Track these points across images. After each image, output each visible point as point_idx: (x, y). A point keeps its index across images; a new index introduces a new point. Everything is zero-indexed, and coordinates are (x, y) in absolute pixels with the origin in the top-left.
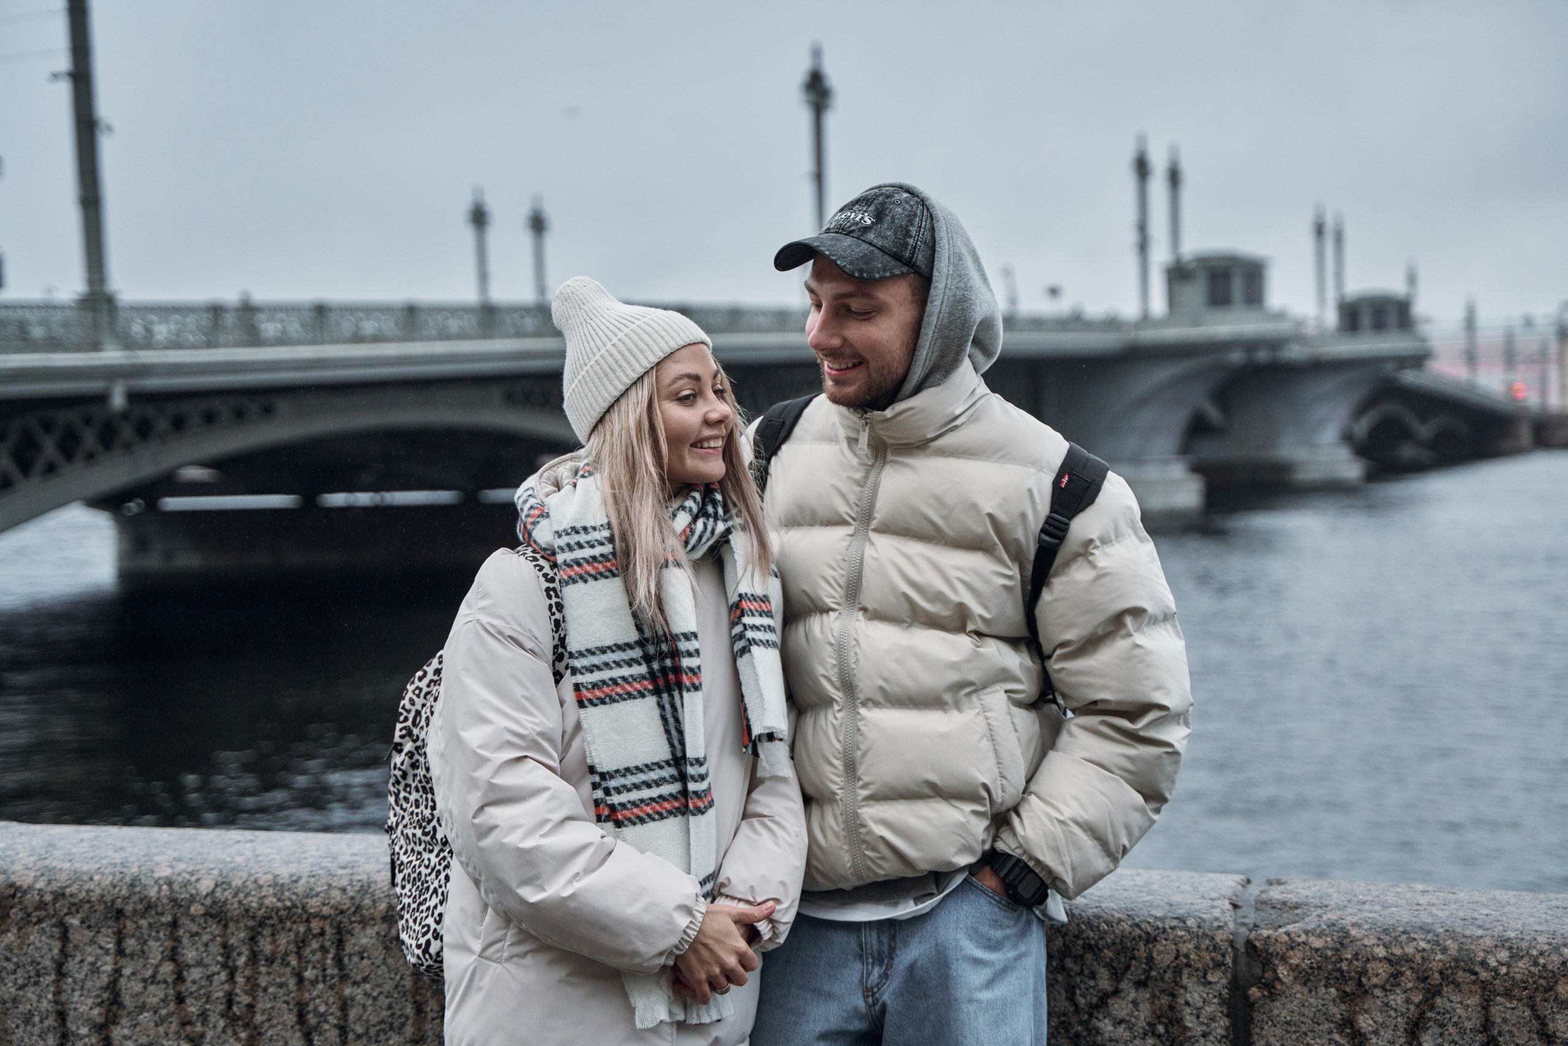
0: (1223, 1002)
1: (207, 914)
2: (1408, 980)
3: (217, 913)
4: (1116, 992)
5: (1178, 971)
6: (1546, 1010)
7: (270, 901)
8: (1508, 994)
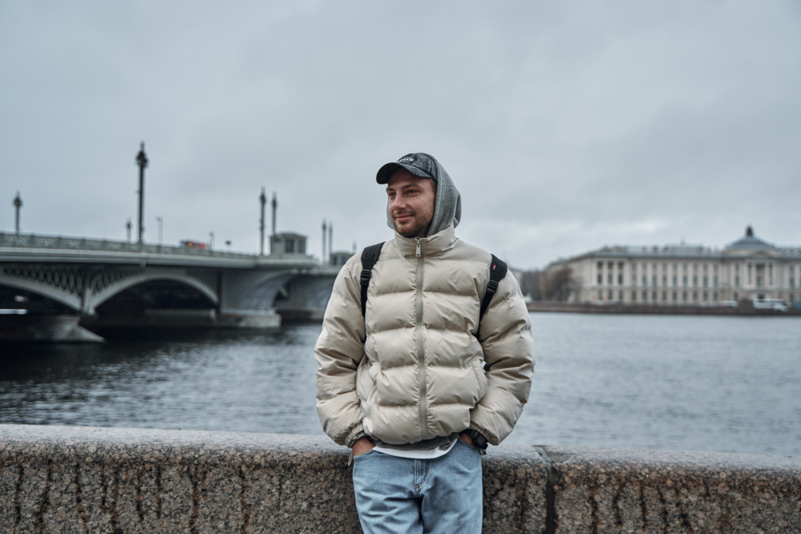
0: (544, 492)
1: (94, 462)
2: (614, 481)
3: (99, 461)
4: (502, 489)
5: (527, 480)
6: (663, 490)
7: (125, 456)
8: (649, 485)
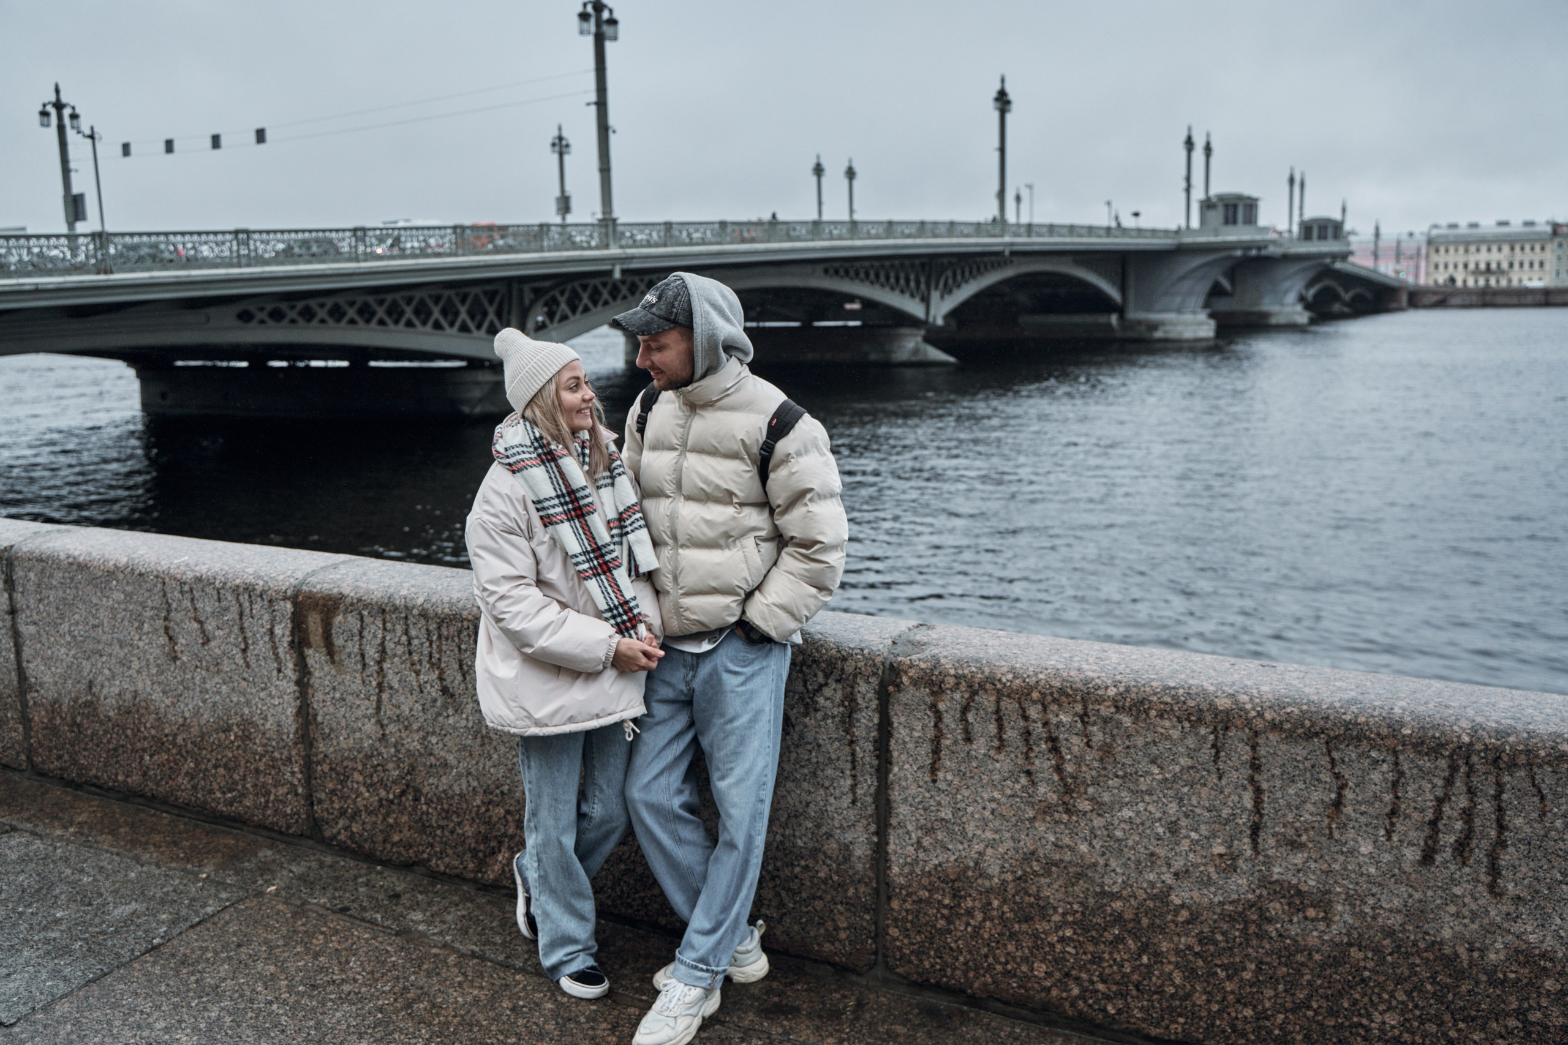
0: (876, 692)
1: (420, 615)
2: (963, 686)
3: (424, 615)
4: (826, 684)
5: (855, 676)
6: (1026, 705)
7: (447, 611)
8: (1009, 696)
